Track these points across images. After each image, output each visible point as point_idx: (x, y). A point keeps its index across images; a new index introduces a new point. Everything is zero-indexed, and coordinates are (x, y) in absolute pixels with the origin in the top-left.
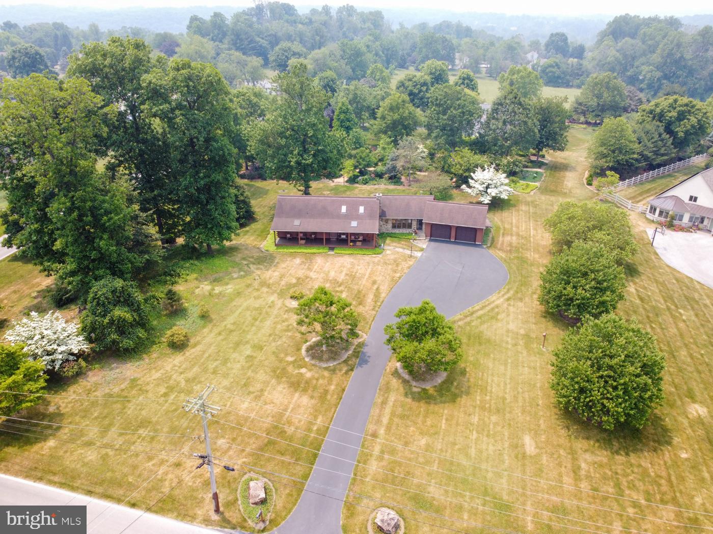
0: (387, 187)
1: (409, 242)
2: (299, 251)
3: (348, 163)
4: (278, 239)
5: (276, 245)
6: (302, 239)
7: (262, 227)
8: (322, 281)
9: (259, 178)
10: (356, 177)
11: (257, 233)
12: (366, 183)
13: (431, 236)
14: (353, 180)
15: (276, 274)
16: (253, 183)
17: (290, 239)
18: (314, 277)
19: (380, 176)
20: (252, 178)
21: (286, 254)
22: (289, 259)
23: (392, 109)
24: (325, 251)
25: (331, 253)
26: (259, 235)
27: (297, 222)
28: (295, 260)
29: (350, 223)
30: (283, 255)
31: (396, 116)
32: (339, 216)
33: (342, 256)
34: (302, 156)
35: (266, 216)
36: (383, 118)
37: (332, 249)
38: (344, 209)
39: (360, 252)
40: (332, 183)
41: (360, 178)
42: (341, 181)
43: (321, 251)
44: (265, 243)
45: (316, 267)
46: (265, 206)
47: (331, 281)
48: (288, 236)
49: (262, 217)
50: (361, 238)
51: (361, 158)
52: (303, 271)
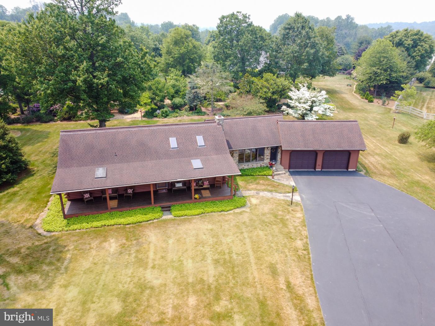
0: (190, 118)
1: (268, 180)
2: (112, 222)
3: (145, 97)
4: (68, 204)
5: (65, 217)
6: (112, 198)
7: (40, 184)
8: (176, 290)
9: (37, 121)
10: (154, 110)
11: (31, 196)
12: (166, 115)
13: (289, 168)
14: (150, 114)
15: (73, 293)
16: (29, 127)
17: (89, 202)
18: (156, 283)
19: (176, 108)
20: (28, 121)
21: (87, 233)
22: (94, 244)
23: (176, 43)
24: (157, 215)
25: (167, 217)
26: (34, 200)
27: (100, 172)
28: (106, 244)
29: (190, 164)
30: (82, 235)
31: (183, 50)
32: (169, 154)
33: (189, 221)
34: (92, 73)
35: (46, 166)
36: (169, 53)
37: (167, 209)
38: (173, 142)
39: (216, 209)
40: (128, 118)
41: (158, 111)
42: (138, 116)
43: (150, 216)
44: (44, 214)
45: (151, 255)
46: (46, 152)
47: (193, 285)
48: (87, 196)
49: (42, 167)
50: (206, 184)
51: (157, 88)
52: (130, 271)
